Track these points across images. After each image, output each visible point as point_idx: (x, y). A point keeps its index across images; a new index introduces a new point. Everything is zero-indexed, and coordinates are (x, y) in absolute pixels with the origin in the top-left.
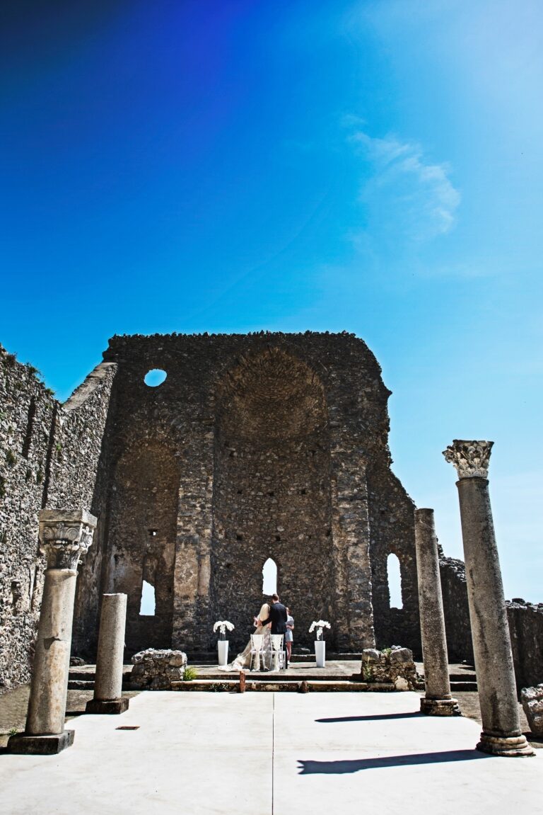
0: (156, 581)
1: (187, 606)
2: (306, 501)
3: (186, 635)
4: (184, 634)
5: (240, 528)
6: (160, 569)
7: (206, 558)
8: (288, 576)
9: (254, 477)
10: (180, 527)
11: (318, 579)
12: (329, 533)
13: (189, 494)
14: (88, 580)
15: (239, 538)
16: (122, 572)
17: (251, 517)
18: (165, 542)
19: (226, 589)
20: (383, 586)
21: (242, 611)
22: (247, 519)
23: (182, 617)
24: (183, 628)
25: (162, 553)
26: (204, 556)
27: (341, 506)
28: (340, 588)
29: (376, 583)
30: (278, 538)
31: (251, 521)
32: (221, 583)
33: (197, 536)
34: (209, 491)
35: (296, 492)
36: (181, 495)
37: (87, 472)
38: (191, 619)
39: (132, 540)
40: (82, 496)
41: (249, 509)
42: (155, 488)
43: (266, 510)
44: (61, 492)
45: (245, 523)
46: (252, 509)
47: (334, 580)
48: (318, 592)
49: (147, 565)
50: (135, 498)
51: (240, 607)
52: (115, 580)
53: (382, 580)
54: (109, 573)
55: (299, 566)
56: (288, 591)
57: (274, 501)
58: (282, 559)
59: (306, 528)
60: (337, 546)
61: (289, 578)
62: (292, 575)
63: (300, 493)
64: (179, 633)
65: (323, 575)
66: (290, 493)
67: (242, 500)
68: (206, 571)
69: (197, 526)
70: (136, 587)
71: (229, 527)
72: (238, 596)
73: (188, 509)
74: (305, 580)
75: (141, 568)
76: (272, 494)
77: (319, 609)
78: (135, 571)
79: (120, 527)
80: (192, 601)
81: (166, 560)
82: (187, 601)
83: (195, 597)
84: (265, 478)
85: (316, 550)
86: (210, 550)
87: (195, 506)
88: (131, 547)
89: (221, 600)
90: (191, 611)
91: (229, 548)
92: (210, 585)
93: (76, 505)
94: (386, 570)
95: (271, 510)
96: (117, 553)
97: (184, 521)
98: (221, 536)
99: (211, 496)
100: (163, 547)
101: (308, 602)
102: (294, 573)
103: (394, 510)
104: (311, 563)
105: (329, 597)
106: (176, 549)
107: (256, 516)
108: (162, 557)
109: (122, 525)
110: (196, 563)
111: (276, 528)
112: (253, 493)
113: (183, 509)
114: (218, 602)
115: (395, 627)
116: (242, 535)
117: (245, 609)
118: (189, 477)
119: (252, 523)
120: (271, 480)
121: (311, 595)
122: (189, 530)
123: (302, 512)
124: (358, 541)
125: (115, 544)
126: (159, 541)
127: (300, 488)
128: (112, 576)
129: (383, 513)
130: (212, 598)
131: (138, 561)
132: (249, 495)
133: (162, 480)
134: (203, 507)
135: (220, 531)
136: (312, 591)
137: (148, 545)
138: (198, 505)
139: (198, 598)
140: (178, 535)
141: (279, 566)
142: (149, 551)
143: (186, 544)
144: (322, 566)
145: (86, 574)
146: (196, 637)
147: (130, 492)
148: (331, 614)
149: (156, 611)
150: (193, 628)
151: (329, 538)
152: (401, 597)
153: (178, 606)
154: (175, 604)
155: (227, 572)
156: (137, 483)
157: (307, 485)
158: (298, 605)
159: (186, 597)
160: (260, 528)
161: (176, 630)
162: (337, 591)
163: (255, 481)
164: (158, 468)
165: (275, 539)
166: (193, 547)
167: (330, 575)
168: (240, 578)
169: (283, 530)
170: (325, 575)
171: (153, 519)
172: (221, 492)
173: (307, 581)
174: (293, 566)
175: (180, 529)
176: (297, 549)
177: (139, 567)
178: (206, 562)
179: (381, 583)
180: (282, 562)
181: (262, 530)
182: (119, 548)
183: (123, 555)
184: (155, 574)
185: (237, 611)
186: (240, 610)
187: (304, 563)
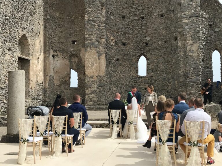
0: (78, 69)
1: (93, 82)
2: (163, 21)
3: (93, 97)
4: (92, 97)
5: (124, 38)
6: (79, 63)
7: (103, 55)
8: (152, 66)
9: (132, 8)
10: (87, 38)
11: (170, 66)
12: (176, 39)
13: (91, 18)
14: (35, 69)
15: (124, 44)
16: (58, 64)
17: (131, 33)
18: (81, 47)
19: (116, 73)
20: (209, 69)
21: (126, 85)
22: (128, 33)
23: (90, 88)
24: (91, 94)
25: (80, 54)
26: (102, 54)
27: (183, 21)
28: (182, 70)
29: (205, 67)
30: (147, 44)
31: (131, 34)
32: (113, 69)
33: (97, 43)
34: (103, 17)
35: (157, 16)
36: (86, 19)
37: (26, 6)
38: (95, 89)
39: (62, 47)
40: (24, 19)
41: (130, 28)
42: (74, 17)
43: (140, 27)
44: (6, 16)
45: (127, 36)
46: (131, 27)
47: (178, 67)
48: (169, 73)
49: (72, 60)
50: (62, 23)
51: (125, 82)
52: (54, 69)
53: (208, 66)
54: (49, 65)
55: (159, 59)
56: (152, 73)
57: (144, 22)
58: (149, 56)
59: (163, 37)
60: (181, 46)
61: (153, 67)
62: (155, 64)
63: (160, 16)
64: (89, 96)
65: (172, 64)
66: (153, 17)
67: (125, 22)
68: (103, 62)
69: (96, 37)
70: (66, 72)
71: (117, 38)
72: (124, 77)
73: (91, 28)
74: (162, 67)
75: (69, 62)
76: (143, 18)
77: (170, 83)
78: (66, 64)
79: (54, 40)
80: (95, 79)
81: (82, 57)
82: (93, 79)
83: (97, 77)
84: (139, 8)
85: (169, 50)
86: (105, 51)
87: (94, 26)
88: (63, 51)
89: (114, 79)
90: (95, 84)
91: (117, 50)
92: (106, 70)
93: (20, 25)
94: (211, 60)
95: (143, 28)
96: (54, 53)
97: (89, 35)
98: (112, 43)
99: (104, 19)
100: (80, 50)
101: (164, 79)
102: (156, 64)
103: (218, 24)
104: (165, 57)
105: (176, 76)
106: (86, 51)
107: (133, 32)
108: (80, 56)
109: (55, 38)
110: (97, 58)
111: (146, 38)
112: (131, 18)
113: (88, 27)
114: (112, 80)
115: (215, 93)
116: (126, 43)
117: (128, 83)
118: (90, 8)
119: (131, 36)
120: (142, 10)
121: (165, 76)
122: (92, 40)
123: (161, 28)
124: (193, 43)
125: (52, 49)
126: (77, 47)
127: (160, 13)
128: (52, 67)
129: (211, 25)
130: (108, 78)
131: (67, 59)
132: (129, 18)
133: (78, 12)
134: (99, 26)
135: (112, 40)
136: (166, 73)
137: (72, 50)
138: (96, 25)
139: (99, 77)
140: (86, 42)
141: (147, 59)
142: (72, 53)
143: (90, 47)
144: (172, 59)
145: (33, 65)
146: (99, 98)
147: (59, 20)
148: (176, 86)
149: (78, 85)
150: (97, 94)
151: (176, 42)
152: (220, 75)
153: (88, 82)
154: (86, 81)
155: (117, 63)
156: (63, 14)
157: (164, 11)
158: (158, 81)
159: (92, 77)
160: (136, 38)
161: (87, 94)
162: (180, 72)
163: (133, 10)
164: (74, 5)
165: (145, 44)
166: (95, 49)
167: (176, 64)
168: (124, 66)
169: (149, 39)
170: (174, 64)
171: (74, 35)
172: (112, 17)
173: (163, 67)
174: (156, 59)
175: (87, 39)
176: (157, 49)
177: (67, 62)
178: (103, 57)
179: (208, 68)
180: (149, 57)
181: (137, 39)
182: (55, 51)
183: (57, 55)
184: (77, 65)
185: (123, 84)
186: (125, 84)
187: (161, 57)
